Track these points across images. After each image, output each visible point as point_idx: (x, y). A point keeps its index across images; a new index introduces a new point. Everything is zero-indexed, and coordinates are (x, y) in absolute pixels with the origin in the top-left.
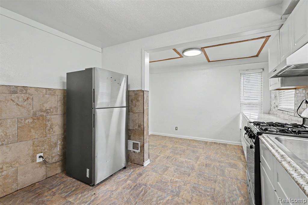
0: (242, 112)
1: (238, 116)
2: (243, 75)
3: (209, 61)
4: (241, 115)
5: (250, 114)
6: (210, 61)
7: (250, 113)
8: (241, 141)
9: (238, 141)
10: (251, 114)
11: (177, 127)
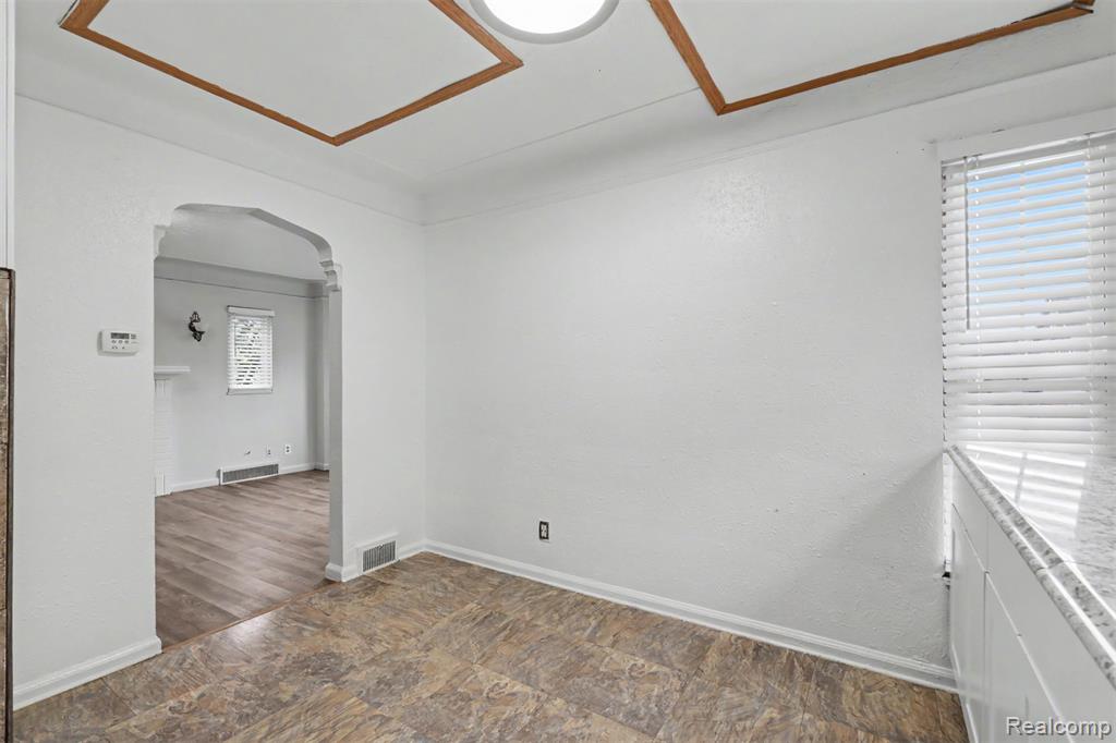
0: (960, 444)
1: (924, 477)
2: (957, 176)
3: (721, 107)
4: (948, 469)
5: (1024, 463)
6: (729, 100)
7: (1019, 455)
8: (947, 661)
9: (930, 659)
10: (1031, 457)
11: (545, 524)
